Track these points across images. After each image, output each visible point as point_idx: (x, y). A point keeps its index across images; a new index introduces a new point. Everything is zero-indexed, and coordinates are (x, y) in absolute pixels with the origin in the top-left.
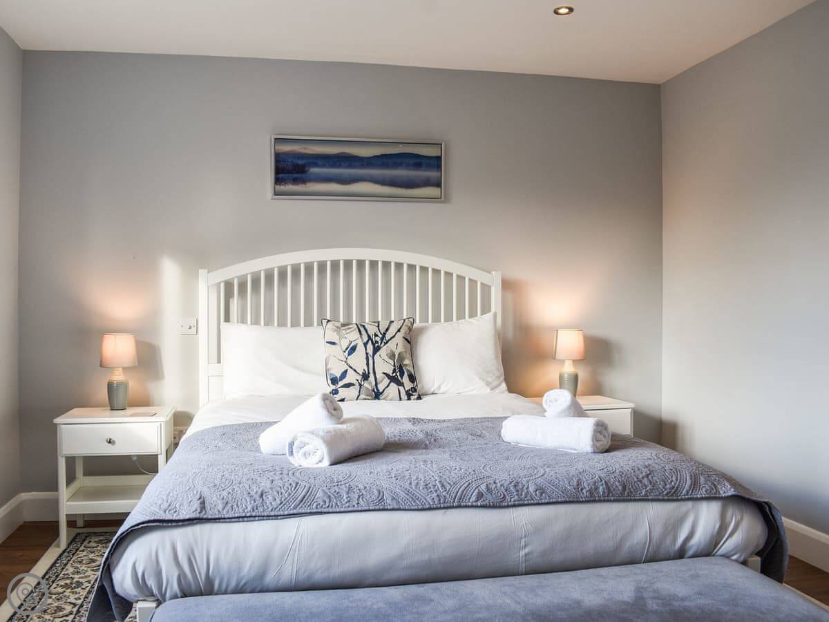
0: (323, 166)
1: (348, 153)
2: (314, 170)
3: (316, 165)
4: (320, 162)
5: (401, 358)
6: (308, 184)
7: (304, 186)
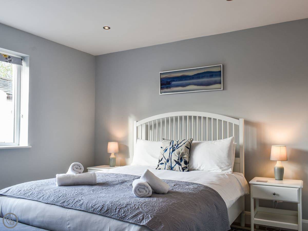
0: (176, 81)
1: (185, 75)
2: (173, 83)
3: (174, 81)
4: (175, 80)
5: (183, 154)
6: (171, 88)
7: (170, 89)
